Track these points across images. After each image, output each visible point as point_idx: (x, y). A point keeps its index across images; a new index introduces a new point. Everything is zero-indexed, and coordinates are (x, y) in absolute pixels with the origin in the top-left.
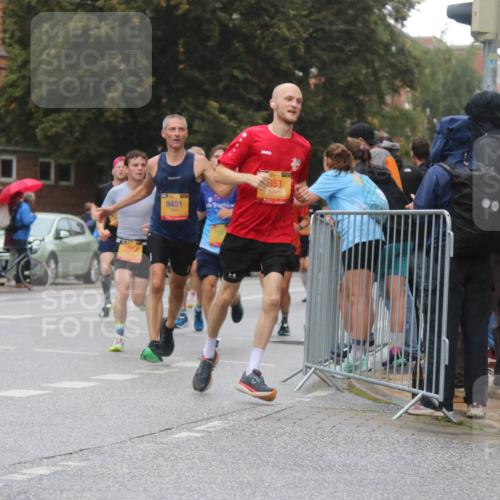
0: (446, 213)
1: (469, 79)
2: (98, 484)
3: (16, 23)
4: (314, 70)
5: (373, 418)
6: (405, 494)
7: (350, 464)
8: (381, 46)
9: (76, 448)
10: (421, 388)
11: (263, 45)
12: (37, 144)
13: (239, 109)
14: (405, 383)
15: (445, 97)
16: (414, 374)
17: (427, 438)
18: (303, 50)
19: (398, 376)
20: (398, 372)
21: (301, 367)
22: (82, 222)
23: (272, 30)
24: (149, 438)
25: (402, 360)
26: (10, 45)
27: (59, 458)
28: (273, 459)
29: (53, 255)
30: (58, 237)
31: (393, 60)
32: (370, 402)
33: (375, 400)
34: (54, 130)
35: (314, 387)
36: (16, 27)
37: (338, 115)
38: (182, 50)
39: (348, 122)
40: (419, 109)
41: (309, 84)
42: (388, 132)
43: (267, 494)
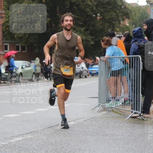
0: (140, 56)
1: (146, 15)
2: (37, 142)
3: (7, 3)
4: (99, 14)
5: (120, 120)
6: (130, 142)
7: (113, 134)
8: (119, 6)
9: (30, 131)
10: (134, 110)
11: (83, 7)
12: (15, 40)
13: (76, 27)
14: (129, 109)
15: (139, 21)
16: (132, 106)
17: (136, 125)
18: (95, 8)
19: (127, 107)
20: (127, 105)
21: (97, 105)
22: (29, 63)
23: (85, 2)
24: (52, 128)
25: (128, 102)
26: (6, 10)
27: (25, 135)
28: (90, 133)
29: (21, 73)
30: (22, 68)
31: (123, 11)
32: (119, 115)
33: (120, 114)
34: (20, 35)
35: (101, 111)
36: (7, 4)
37: (106, 28)
38: (58, 9)
39: (110, 30)
40: (131, 25)
41: (97, 19)
42: (122, 33)
43: (88, 144)
